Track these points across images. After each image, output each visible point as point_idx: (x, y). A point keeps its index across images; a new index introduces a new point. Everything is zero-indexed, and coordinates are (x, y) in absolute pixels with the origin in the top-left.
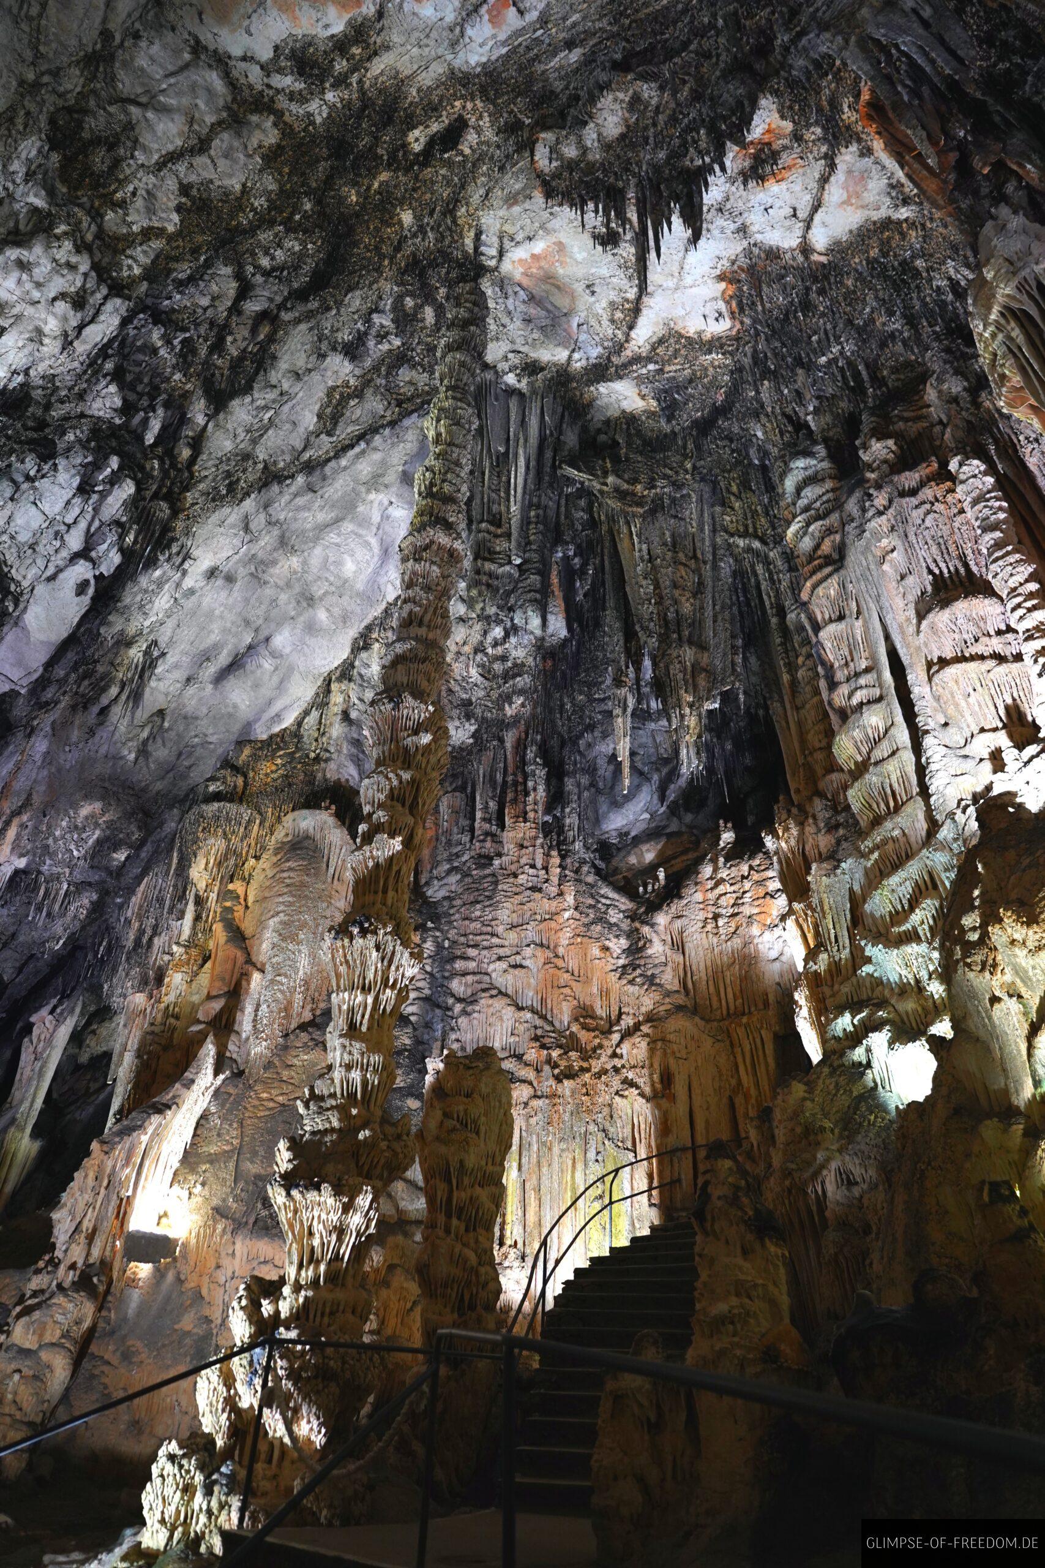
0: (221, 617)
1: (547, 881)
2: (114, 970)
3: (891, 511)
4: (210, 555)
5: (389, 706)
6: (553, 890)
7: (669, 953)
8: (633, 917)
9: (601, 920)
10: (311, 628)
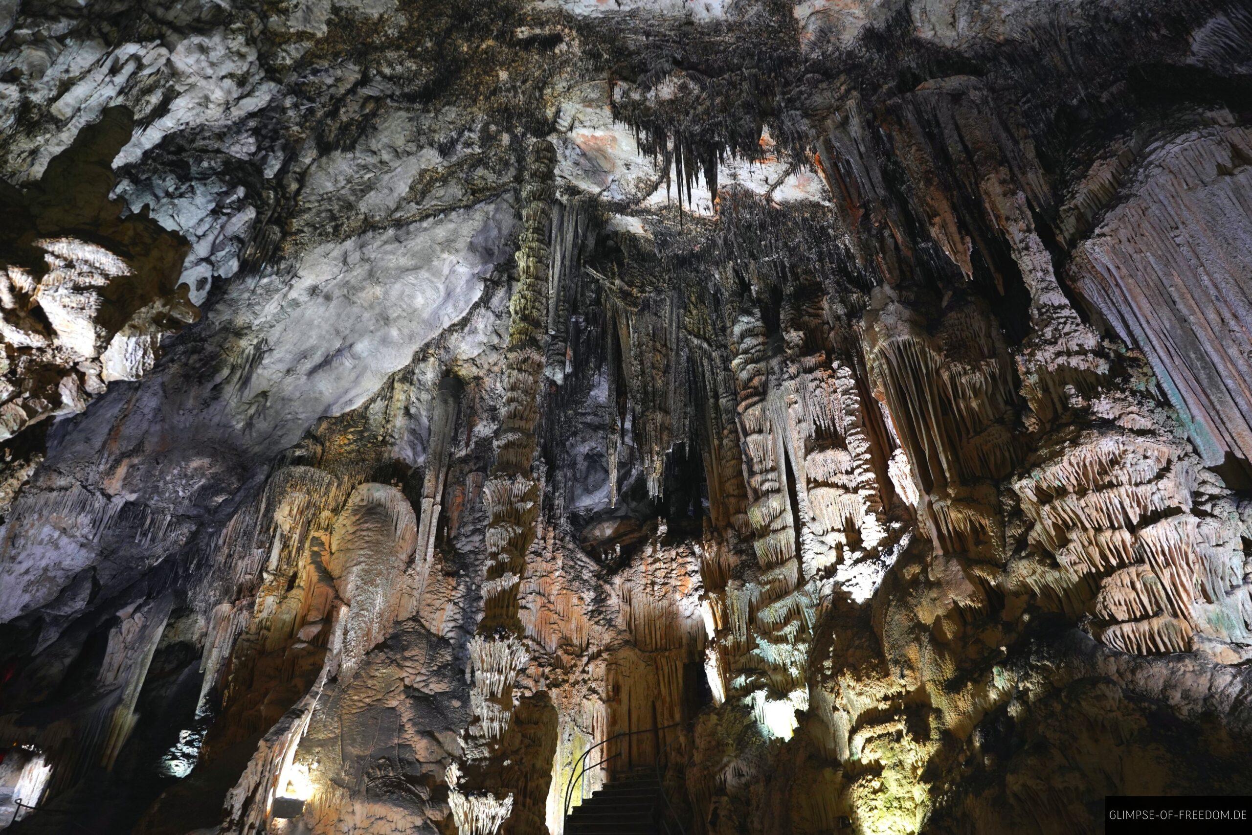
0: (319, 326)
1: (545, 548)
2: (200, 581)
3: (798, 379)
4: (313, 277)
5: (509, 482)
6: (549, 556)
7: (621, 604)
8: (598, 576)
9: (578, 577)
10: (385, 341)
